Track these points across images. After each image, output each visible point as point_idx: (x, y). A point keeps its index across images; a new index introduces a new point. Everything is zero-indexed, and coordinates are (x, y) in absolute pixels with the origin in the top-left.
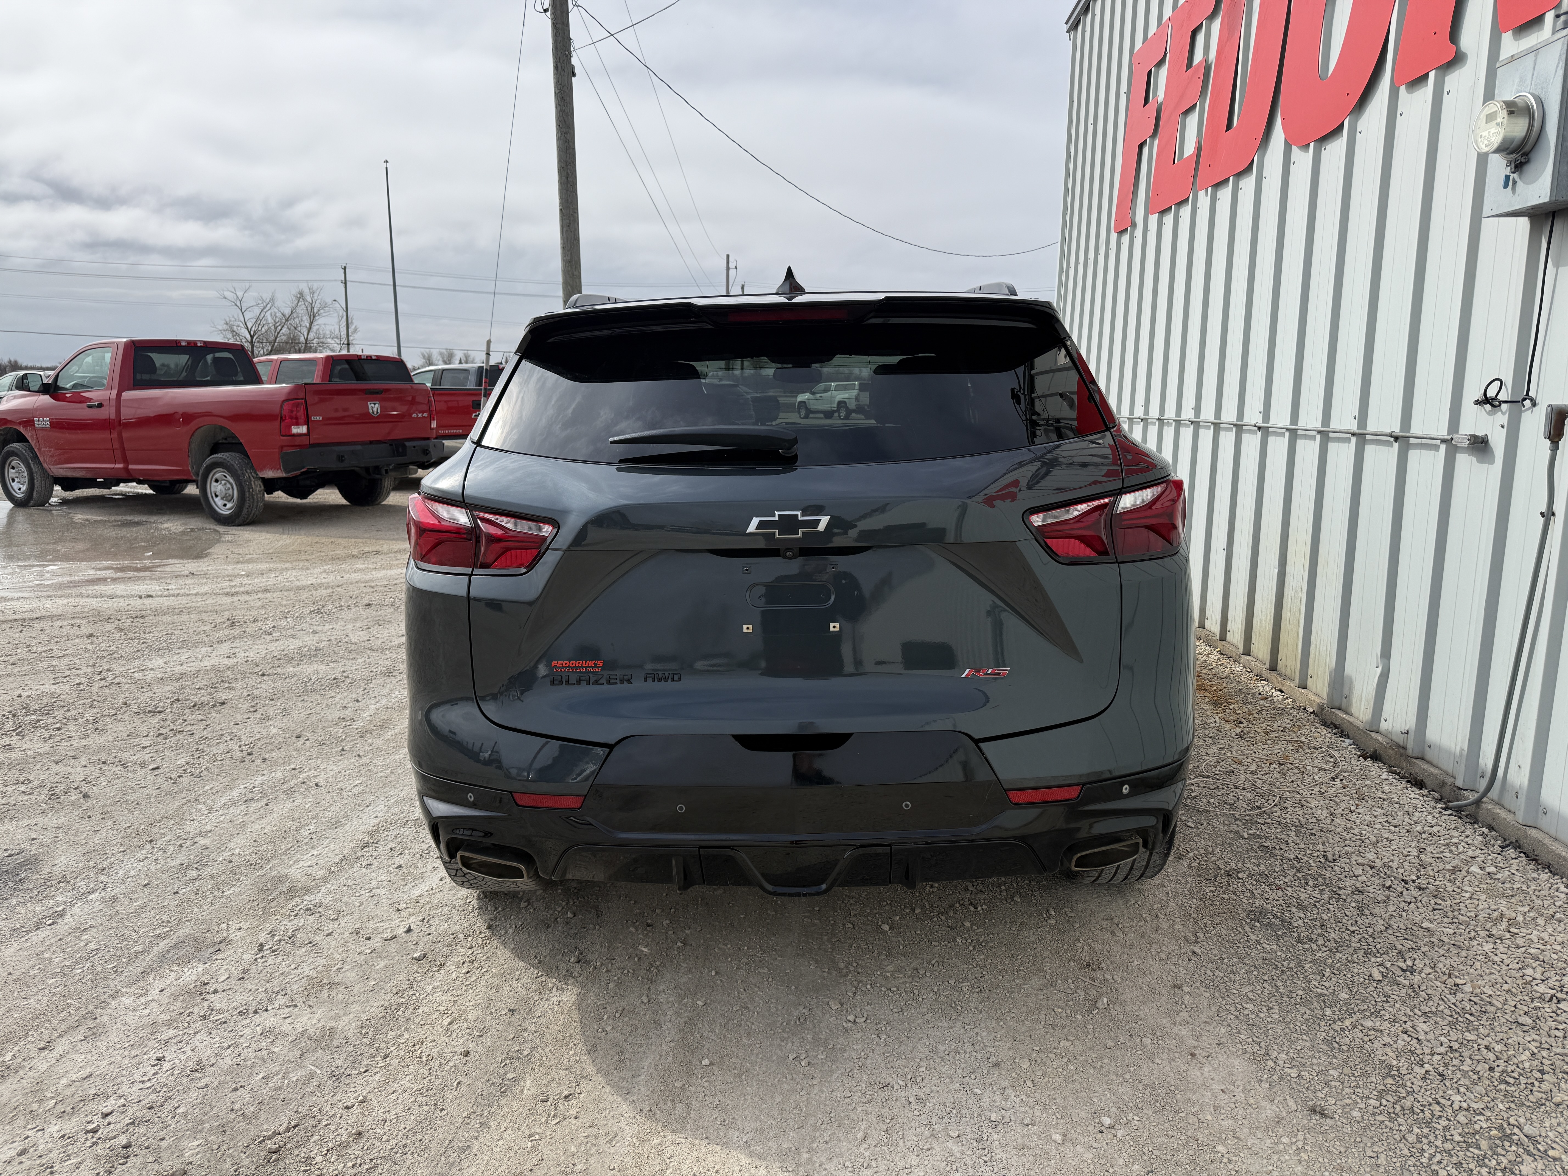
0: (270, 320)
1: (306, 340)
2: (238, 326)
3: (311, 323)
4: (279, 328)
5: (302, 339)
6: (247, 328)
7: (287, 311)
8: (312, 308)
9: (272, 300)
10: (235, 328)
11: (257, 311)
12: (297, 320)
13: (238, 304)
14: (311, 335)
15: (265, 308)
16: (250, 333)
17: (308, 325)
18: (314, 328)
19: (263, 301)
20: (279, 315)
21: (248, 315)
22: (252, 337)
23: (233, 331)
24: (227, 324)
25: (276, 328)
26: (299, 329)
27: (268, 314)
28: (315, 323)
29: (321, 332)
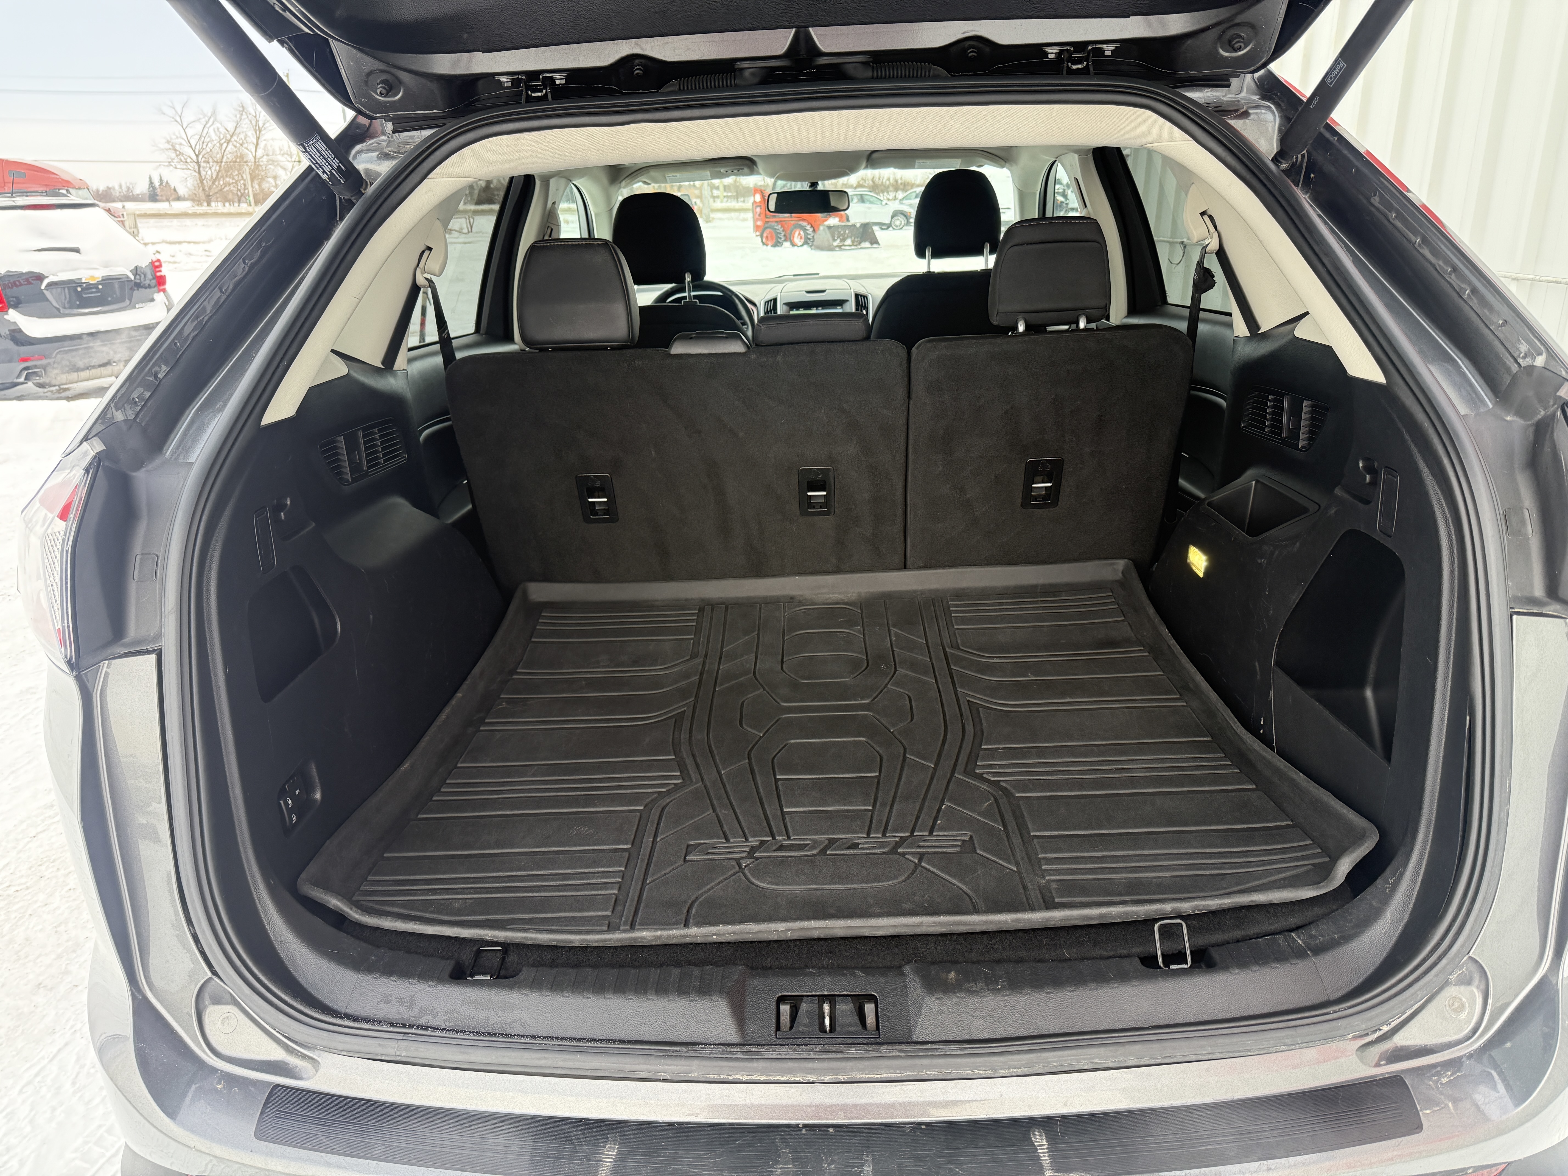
0: (214, 137)
1: (255, 157)
2: (181, 144)
3: (258, 138)
4: (225, 145)
5: (251, 157)
6: (191, 147)
7: (231, 127)
8: (257, 121)
9: (214, 113)
10: (178, 147)
11: (199, 127)
12: (242, 136)
13: (178, 120)
14: (260, 152)
15: (207, 123)
16: (194, 151)
17: (255, 141)
18: (262, 144)
19: (205, 116)
20: (222, 130)
21: (190, 132)
22: (197, 156)
23: (176, 150)
24: (168, 142)
25: (221, 145)
26: (246, 145)
27: (211, 130)
28: (262, 139)
29: (269, 148)
